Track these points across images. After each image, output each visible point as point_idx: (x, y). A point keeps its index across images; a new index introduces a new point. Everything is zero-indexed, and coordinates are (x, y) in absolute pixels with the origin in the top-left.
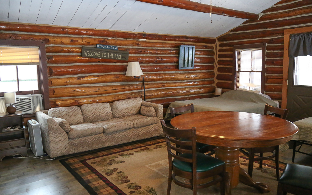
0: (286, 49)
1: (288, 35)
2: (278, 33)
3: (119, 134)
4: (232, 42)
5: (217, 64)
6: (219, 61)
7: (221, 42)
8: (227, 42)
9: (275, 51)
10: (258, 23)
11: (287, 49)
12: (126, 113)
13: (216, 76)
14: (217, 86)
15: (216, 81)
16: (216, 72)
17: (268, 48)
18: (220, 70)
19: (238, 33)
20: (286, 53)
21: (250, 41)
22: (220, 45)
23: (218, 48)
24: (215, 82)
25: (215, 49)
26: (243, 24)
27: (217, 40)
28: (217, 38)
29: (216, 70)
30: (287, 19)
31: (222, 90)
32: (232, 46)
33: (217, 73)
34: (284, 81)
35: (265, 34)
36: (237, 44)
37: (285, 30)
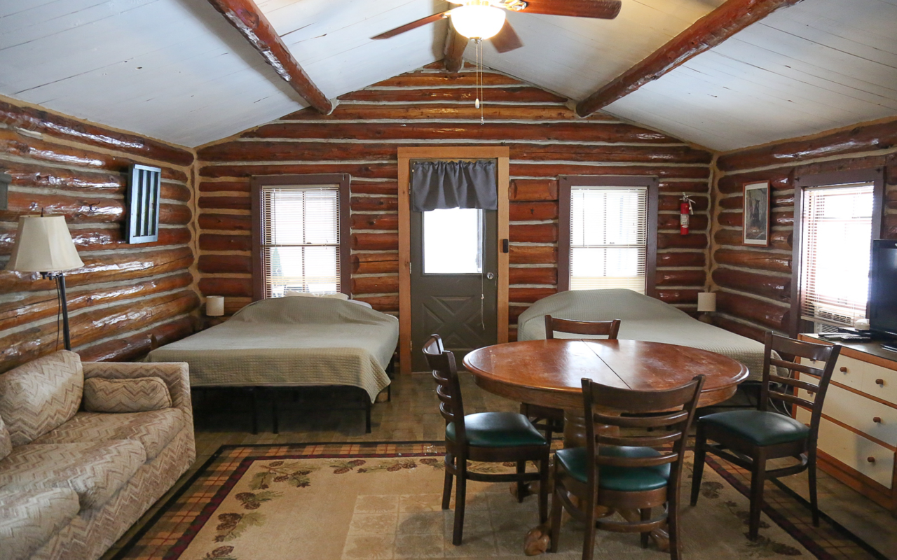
0: (404, 192)
1: (407, 161)
2: (379, 154)
3: (118, 498)
4: (246, 163)
5: (198, 225)
6: (202, 216)
7: (208, 164)
8: (228, 164)
9: (373, 196)
10: (328, 122)
11: (406, 192)
12: (55, 415)
13: (196, 261)
14: (200, 289)
15: (197, 276)
16: (195, 248)
17: (357, 188)
18: (205, 242)
19: (268, 143)
20: (403, 201)
21: (302, 165)
22: (204, 172)
23: (198, 179)
24: (194, 278)
25: (189, 181)
26: (281, 119)
27: (195, 156)
28: (195, 148)
29: (195, 242)
30: (403, 122)
31: (225, 300)
32: (247, 175)
33: (197, 253)
34: (402, 267)
35: (346, 152)
36: (264, 170)
37: (399, 149)
